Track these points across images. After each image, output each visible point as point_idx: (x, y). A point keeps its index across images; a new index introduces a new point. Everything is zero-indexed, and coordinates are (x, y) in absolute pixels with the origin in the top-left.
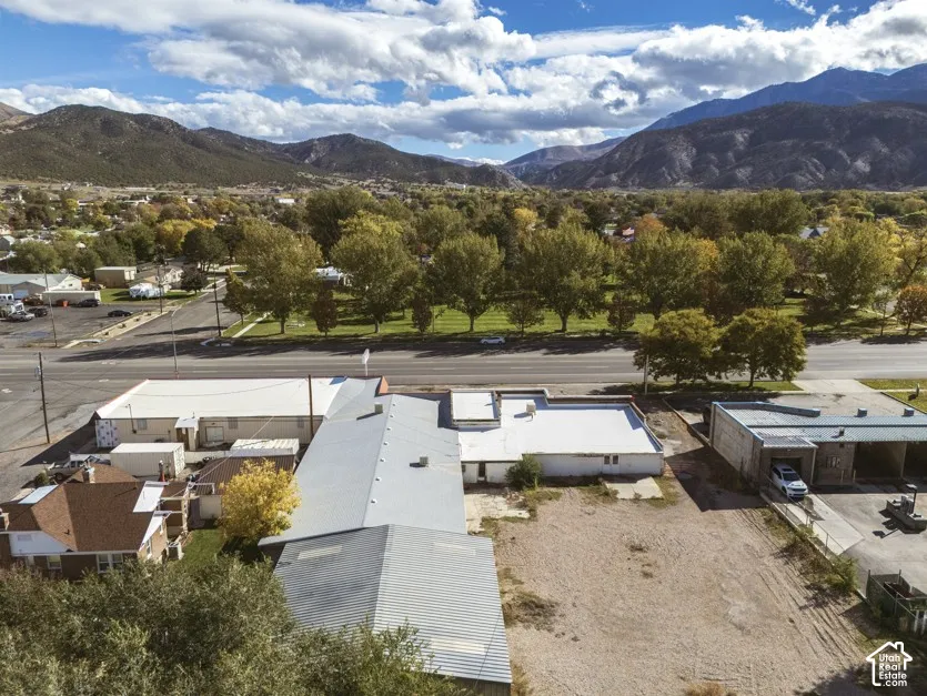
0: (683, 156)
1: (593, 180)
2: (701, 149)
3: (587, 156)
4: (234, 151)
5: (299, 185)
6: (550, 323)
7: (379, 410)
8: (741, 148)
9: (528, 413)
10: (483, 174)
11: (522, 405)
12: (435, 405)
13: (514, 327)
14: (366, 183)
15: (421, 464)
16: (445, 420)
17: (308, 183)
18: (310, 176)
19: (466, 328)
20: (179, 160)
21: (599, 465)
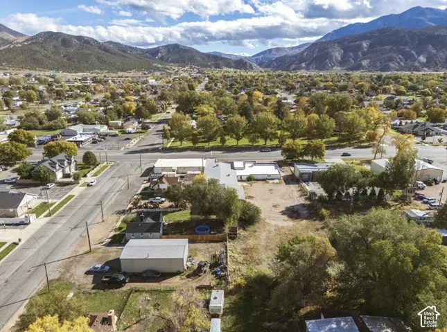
0: (337, 54)
1: (294, 66)
2: (346, 50)
3: (291, 53)
4: (123, 53)
5: (155, 71)
6: (261, 142)
7: (217, 165)
8: (365, 50)
9: (252, 166)
10: (241, 63)
11: (250, 165)
12: (230, 165)
13: (250, 144)
14: (185, 69)
15: (229, 175)
16: (233, 167)
17: (158, 69)
18: (159, 66)
19: (236, 144)
20: (98, 58)
21: (266, 177)
